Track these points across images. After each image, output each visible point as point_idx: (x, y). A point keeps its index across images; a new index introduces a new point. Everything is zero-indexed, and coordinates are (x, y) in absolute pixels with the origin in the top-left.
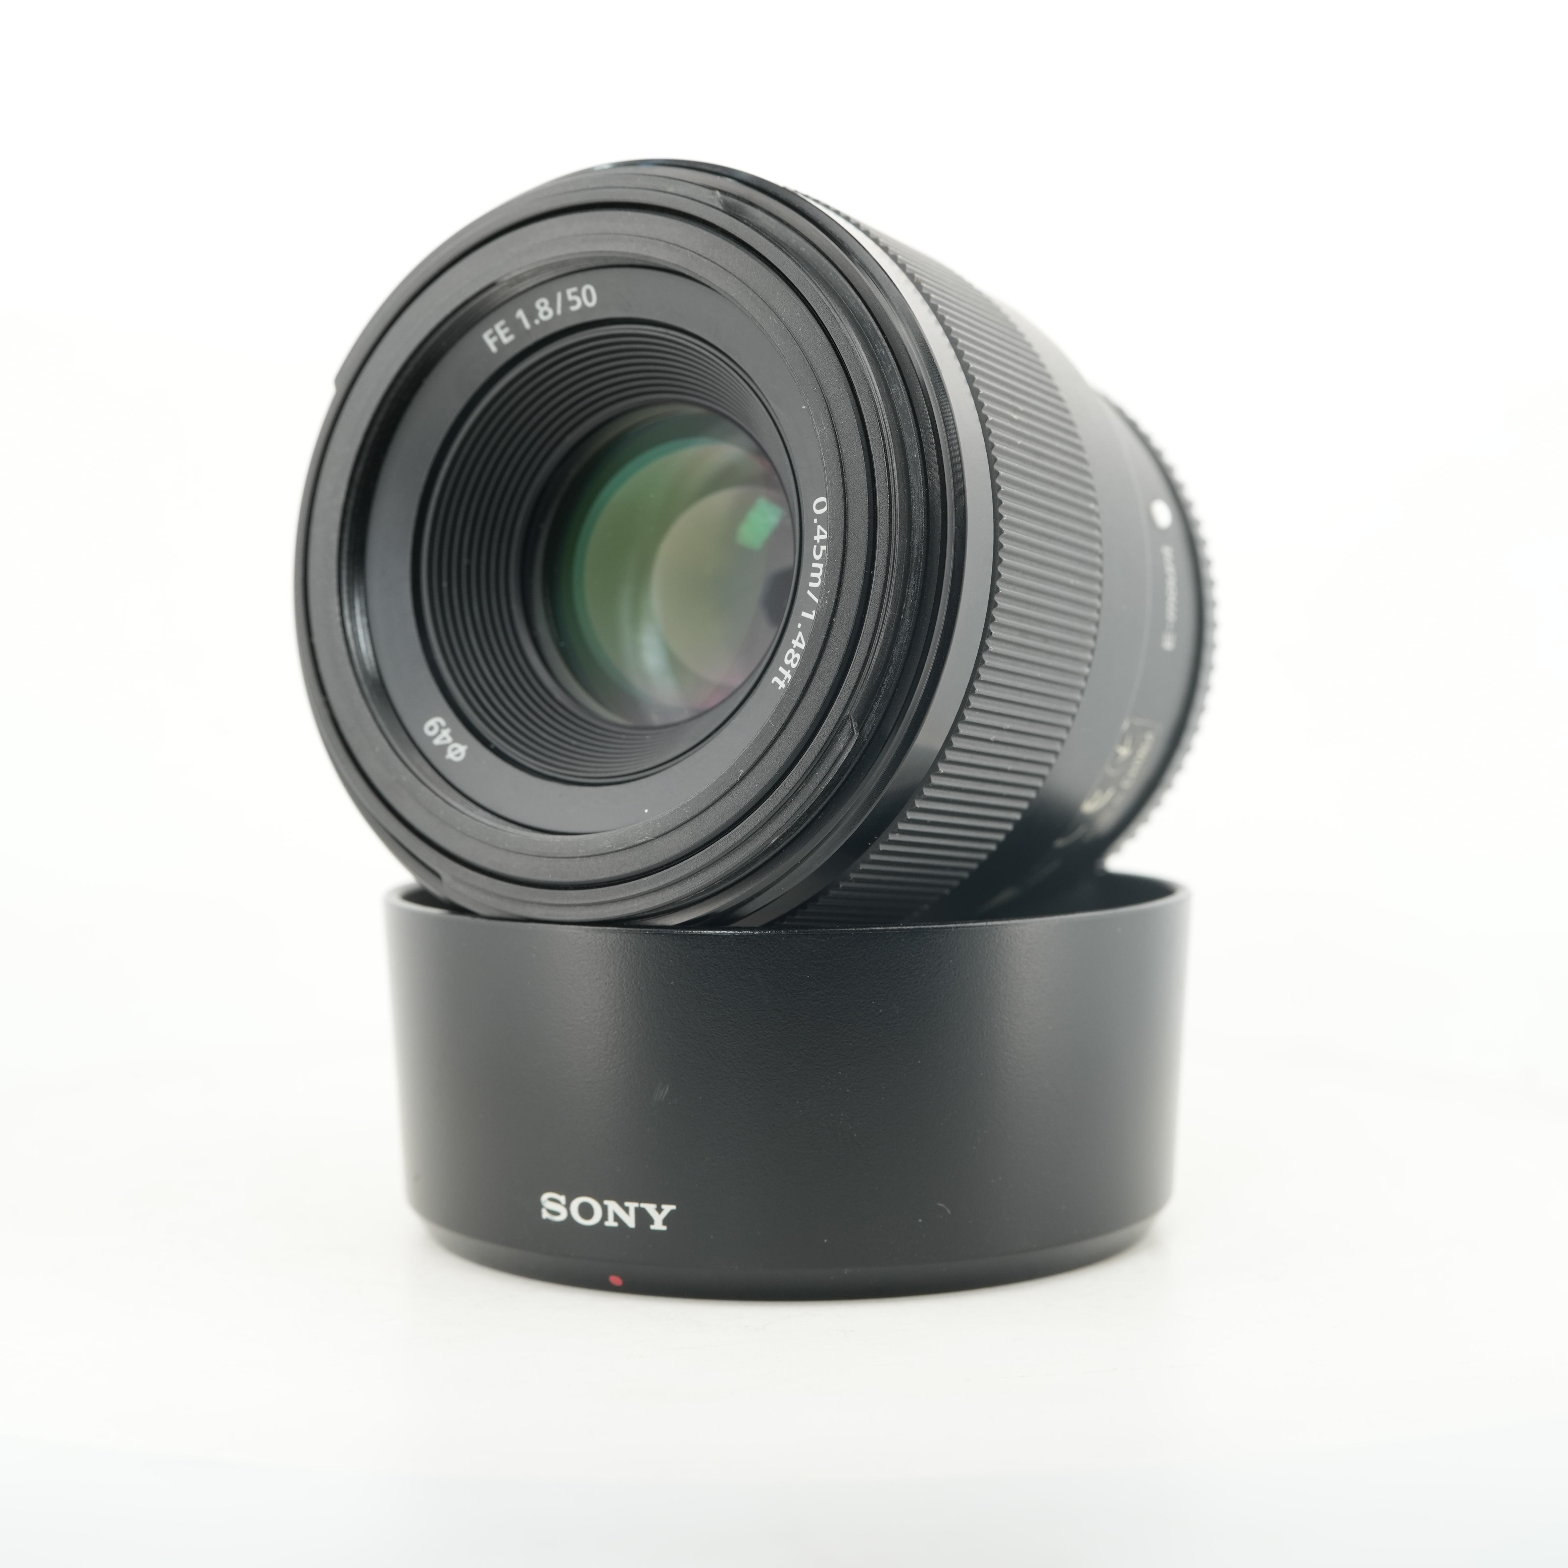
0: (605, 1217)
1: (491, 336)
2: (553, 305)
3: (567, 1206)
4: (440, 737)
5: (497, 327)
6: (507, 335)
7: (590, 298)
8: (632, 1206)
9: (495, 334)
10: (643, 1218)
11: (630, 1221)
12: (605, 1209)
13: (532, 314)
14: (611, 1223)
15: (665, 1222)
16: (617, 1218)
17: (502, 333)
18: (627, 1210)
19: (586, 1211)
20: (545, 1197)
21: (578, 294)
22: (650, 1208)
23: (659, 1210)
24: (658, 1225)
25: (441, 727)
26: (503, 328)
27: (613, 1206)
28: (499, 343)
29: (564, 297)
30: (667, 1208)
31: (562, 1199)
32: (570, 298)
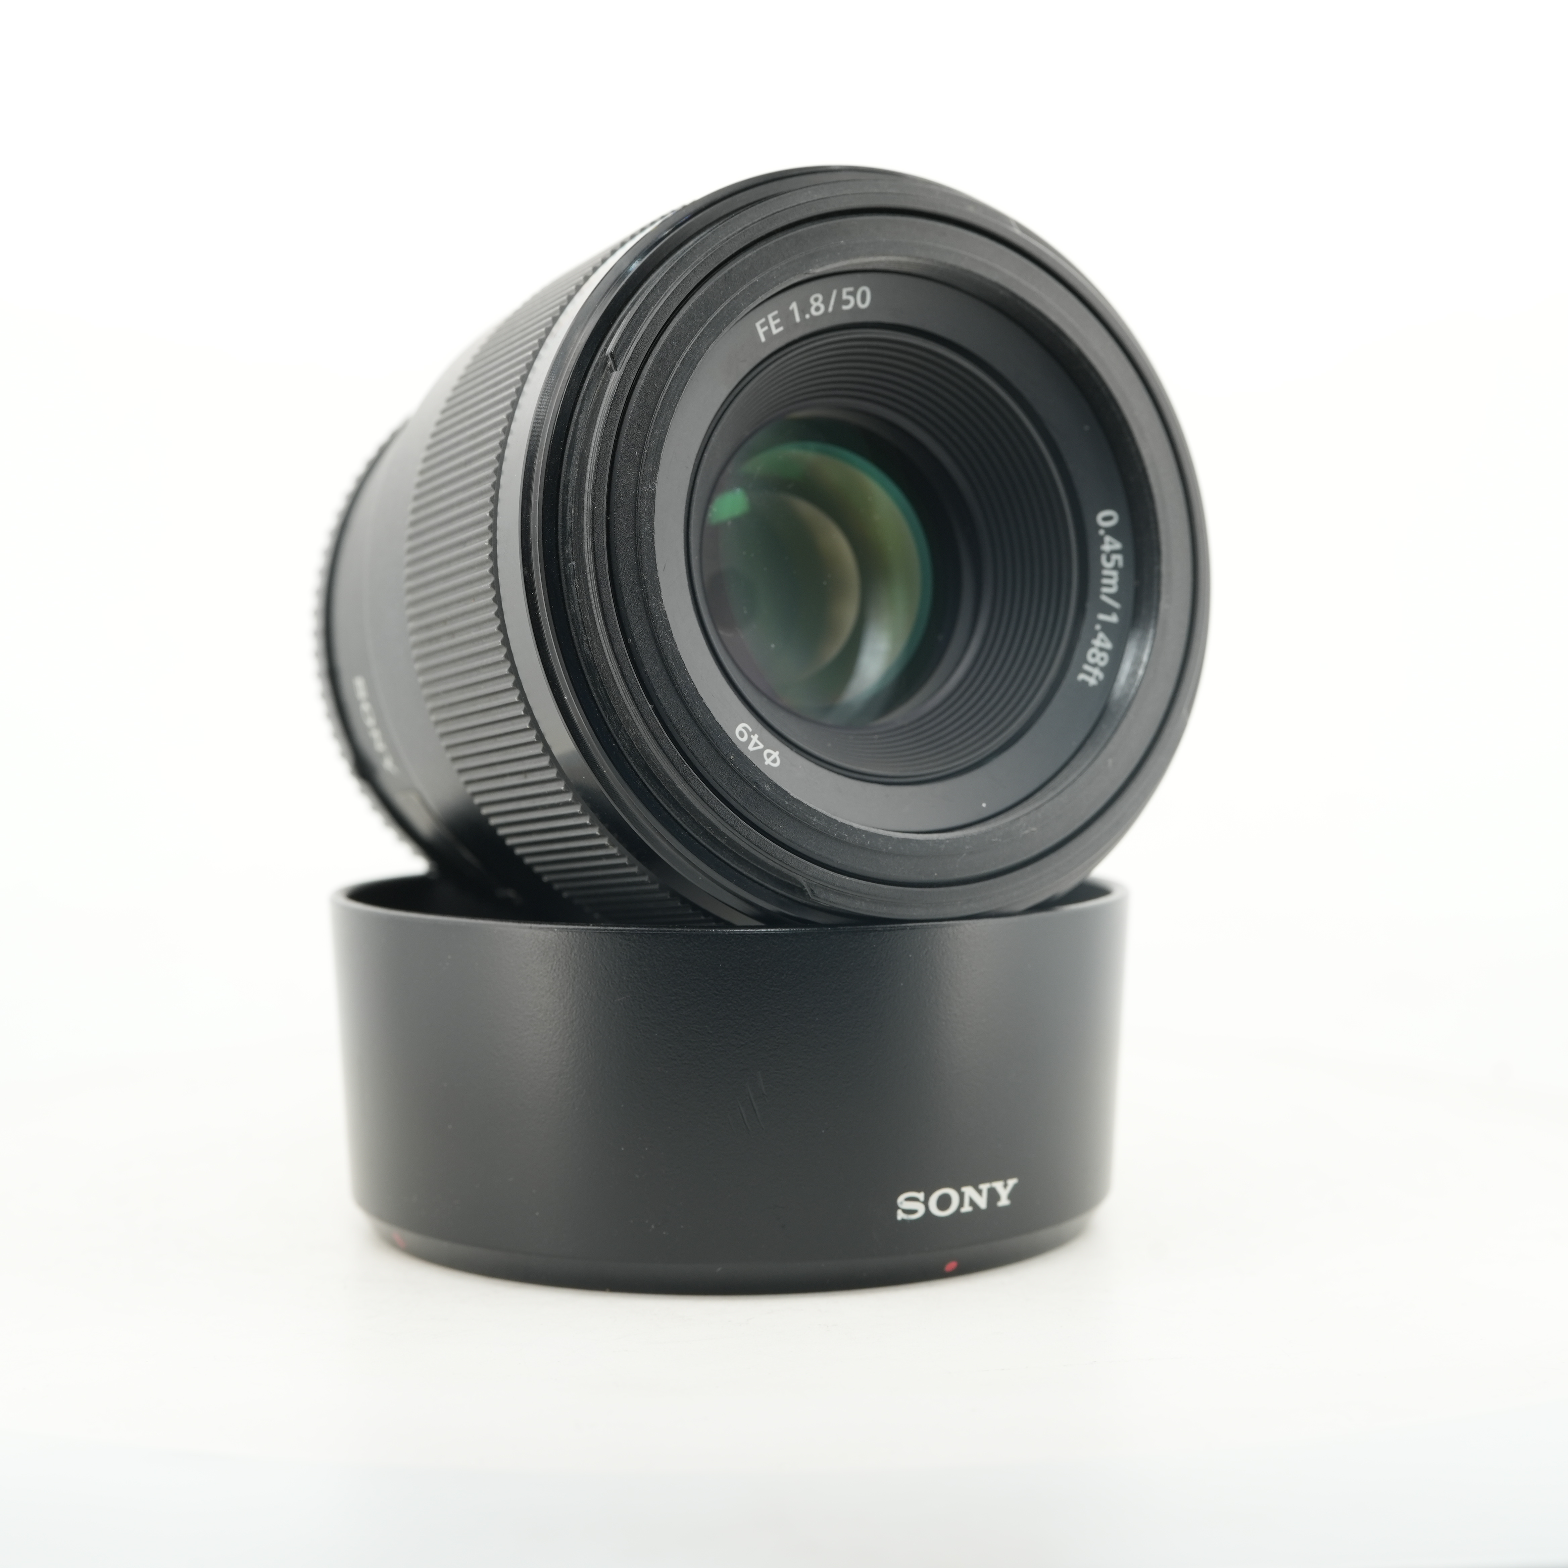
0: (961, 1204)
1: (762, 326)
2: (826, 302)
3: (926, 1203)
4: (752, 743)
5: (770, 317)
6: (777, 326)
7: (863, 300)
8: (984, 1187)
9: (767, 323)
10: (993, 1196)
11: (982, 1202)
12: (962, 1196)
13: (804, 308)
14: (967, 1208)
15: (1011, 1196)
16: (972, 1203)
17: (773, 323)
18: (980, 1192)
19: (944, 1203)
20: (901, 1199)
21: (853, 294)
22: (998, 1185)
23: (1005, 1186)
24: (1004, 1202)
25: (749, 734)
26: (774, 318)
27: (969, 1191)
28: (768, 333)
29: (839, 295)
30: (1012, 1182)
31: (921, 1196)
32: (845, 297)
